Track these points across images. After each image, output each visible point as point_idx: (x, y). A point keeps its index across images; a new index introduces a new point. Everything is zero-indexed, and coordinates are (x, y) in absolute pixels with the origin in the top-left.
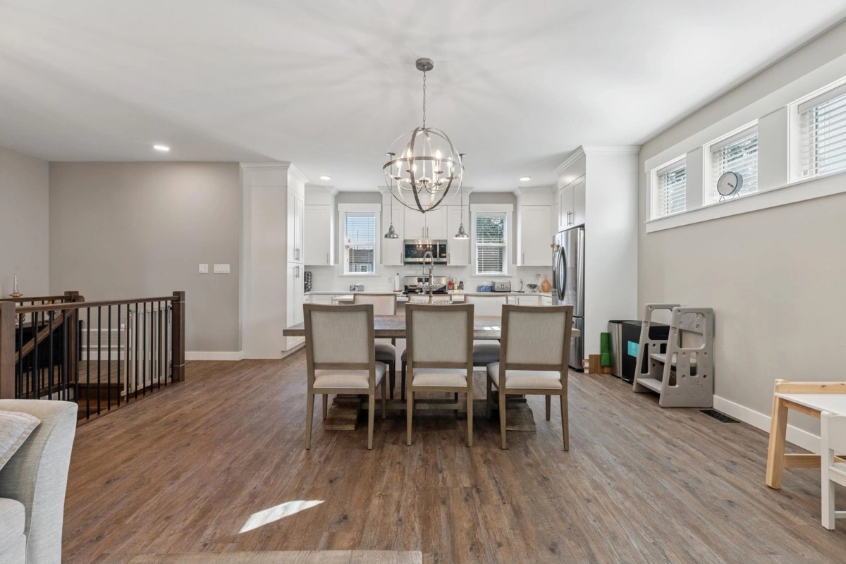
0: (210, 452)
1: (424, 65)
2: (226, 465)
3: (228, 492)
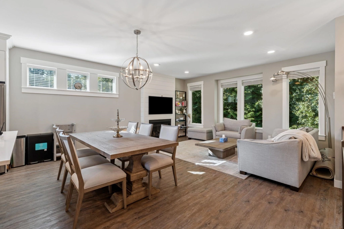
0: (211, 200)
1: (137, 32)
2: (206, 191)
3: (208, 182)
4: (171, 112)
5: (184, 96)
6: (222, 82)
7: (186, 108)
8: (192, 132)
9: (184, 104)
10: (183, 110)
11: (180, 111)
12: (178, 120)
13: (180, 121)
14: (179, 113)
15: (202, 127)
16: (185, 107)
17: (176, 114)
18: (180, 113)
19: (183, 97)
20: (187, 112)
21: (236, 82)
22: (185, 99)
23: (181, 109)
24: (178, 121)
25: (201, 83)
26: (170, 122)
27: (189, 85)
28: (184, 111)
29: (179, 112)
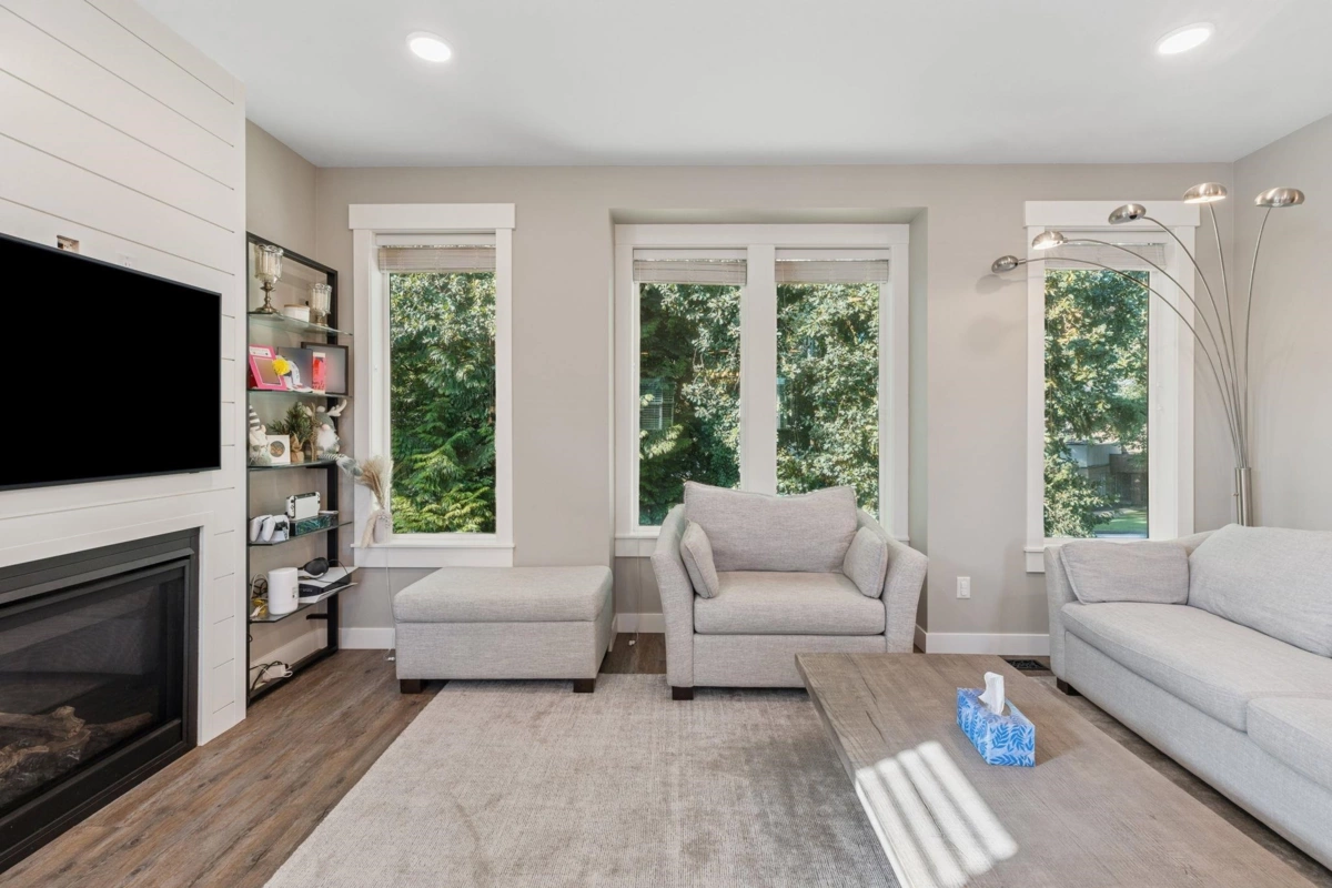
4: (200, 452)
5: (322, 302)
6: (643, 236)
7: (336, 412)
8: (445, 626)
9: (329, 377)
10: (314, 424)
11: (285, 440)
12: (278, 527)
13: (293, 530)
14: (275, 461)
15: (507, 560)
16: (332, 402)
17: (252, 466)
18: (284, 459)
19: (315, 317)
20: (343, 447)
21: (738, 256)
22: (331, 332)
23: (295, 415)
24: (282, 536)
25: (497, 216)
26: (193, 560)
27: (370, 221)
28: (326, 438)
29: (276, 448)
